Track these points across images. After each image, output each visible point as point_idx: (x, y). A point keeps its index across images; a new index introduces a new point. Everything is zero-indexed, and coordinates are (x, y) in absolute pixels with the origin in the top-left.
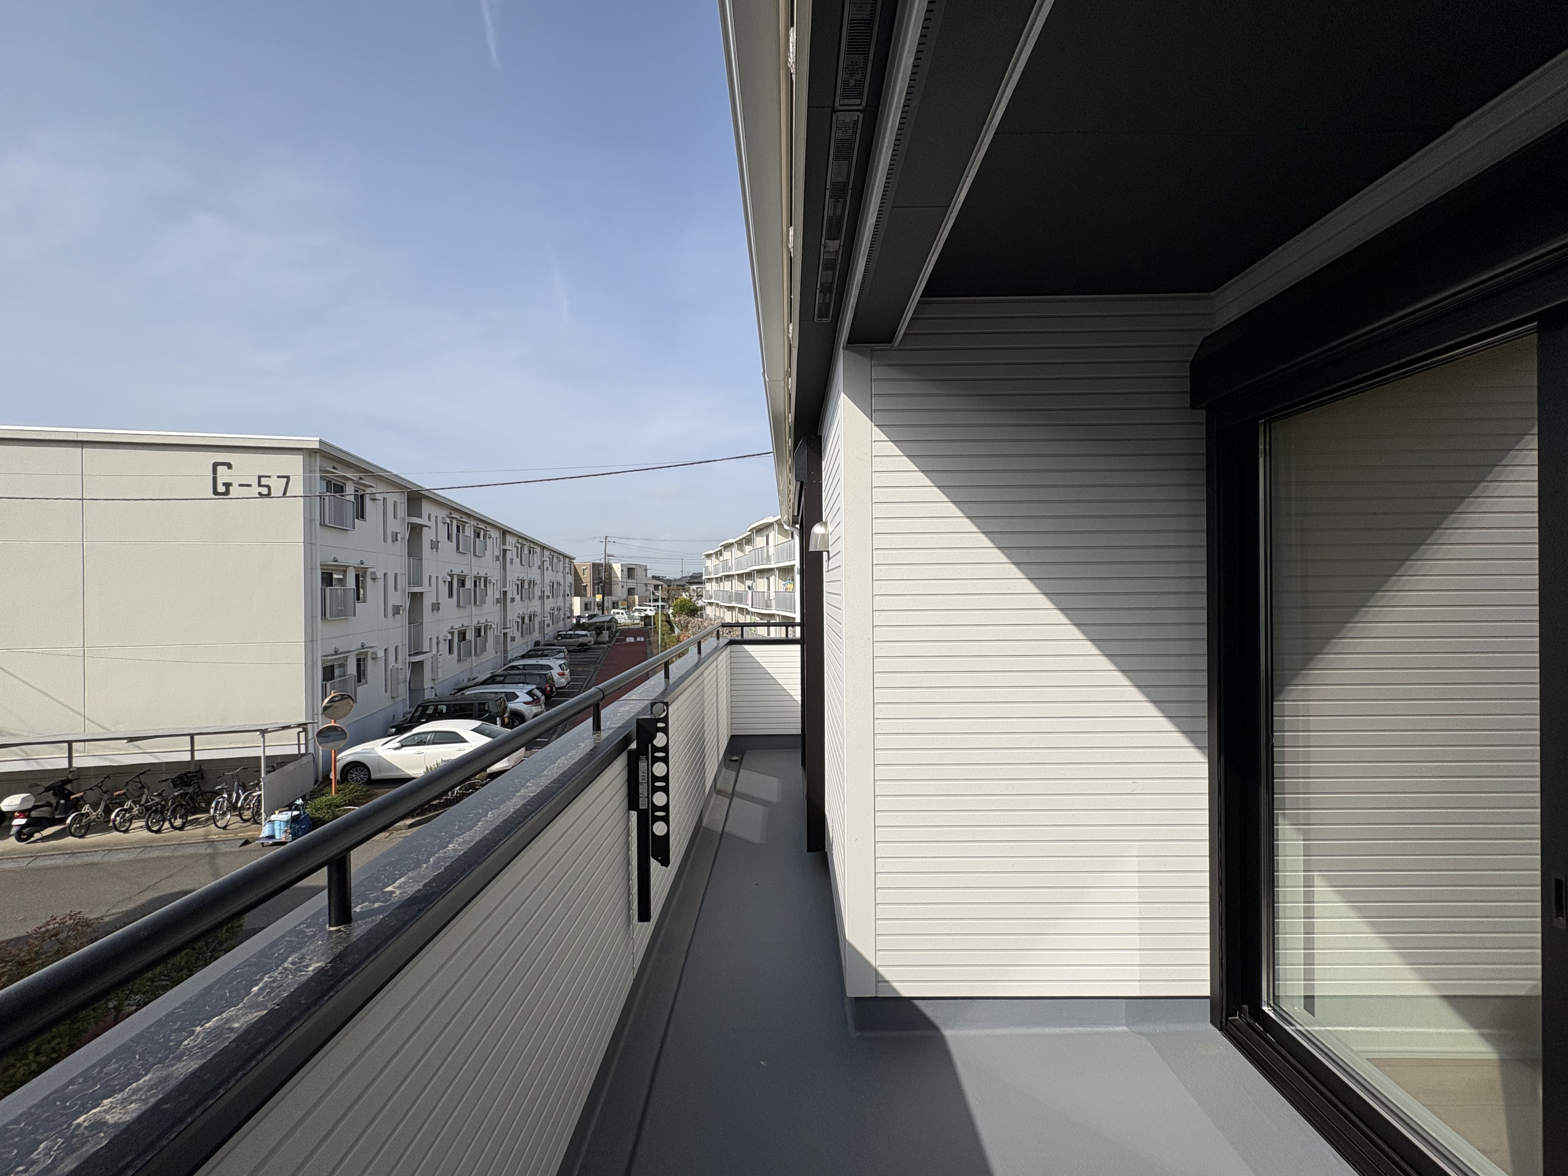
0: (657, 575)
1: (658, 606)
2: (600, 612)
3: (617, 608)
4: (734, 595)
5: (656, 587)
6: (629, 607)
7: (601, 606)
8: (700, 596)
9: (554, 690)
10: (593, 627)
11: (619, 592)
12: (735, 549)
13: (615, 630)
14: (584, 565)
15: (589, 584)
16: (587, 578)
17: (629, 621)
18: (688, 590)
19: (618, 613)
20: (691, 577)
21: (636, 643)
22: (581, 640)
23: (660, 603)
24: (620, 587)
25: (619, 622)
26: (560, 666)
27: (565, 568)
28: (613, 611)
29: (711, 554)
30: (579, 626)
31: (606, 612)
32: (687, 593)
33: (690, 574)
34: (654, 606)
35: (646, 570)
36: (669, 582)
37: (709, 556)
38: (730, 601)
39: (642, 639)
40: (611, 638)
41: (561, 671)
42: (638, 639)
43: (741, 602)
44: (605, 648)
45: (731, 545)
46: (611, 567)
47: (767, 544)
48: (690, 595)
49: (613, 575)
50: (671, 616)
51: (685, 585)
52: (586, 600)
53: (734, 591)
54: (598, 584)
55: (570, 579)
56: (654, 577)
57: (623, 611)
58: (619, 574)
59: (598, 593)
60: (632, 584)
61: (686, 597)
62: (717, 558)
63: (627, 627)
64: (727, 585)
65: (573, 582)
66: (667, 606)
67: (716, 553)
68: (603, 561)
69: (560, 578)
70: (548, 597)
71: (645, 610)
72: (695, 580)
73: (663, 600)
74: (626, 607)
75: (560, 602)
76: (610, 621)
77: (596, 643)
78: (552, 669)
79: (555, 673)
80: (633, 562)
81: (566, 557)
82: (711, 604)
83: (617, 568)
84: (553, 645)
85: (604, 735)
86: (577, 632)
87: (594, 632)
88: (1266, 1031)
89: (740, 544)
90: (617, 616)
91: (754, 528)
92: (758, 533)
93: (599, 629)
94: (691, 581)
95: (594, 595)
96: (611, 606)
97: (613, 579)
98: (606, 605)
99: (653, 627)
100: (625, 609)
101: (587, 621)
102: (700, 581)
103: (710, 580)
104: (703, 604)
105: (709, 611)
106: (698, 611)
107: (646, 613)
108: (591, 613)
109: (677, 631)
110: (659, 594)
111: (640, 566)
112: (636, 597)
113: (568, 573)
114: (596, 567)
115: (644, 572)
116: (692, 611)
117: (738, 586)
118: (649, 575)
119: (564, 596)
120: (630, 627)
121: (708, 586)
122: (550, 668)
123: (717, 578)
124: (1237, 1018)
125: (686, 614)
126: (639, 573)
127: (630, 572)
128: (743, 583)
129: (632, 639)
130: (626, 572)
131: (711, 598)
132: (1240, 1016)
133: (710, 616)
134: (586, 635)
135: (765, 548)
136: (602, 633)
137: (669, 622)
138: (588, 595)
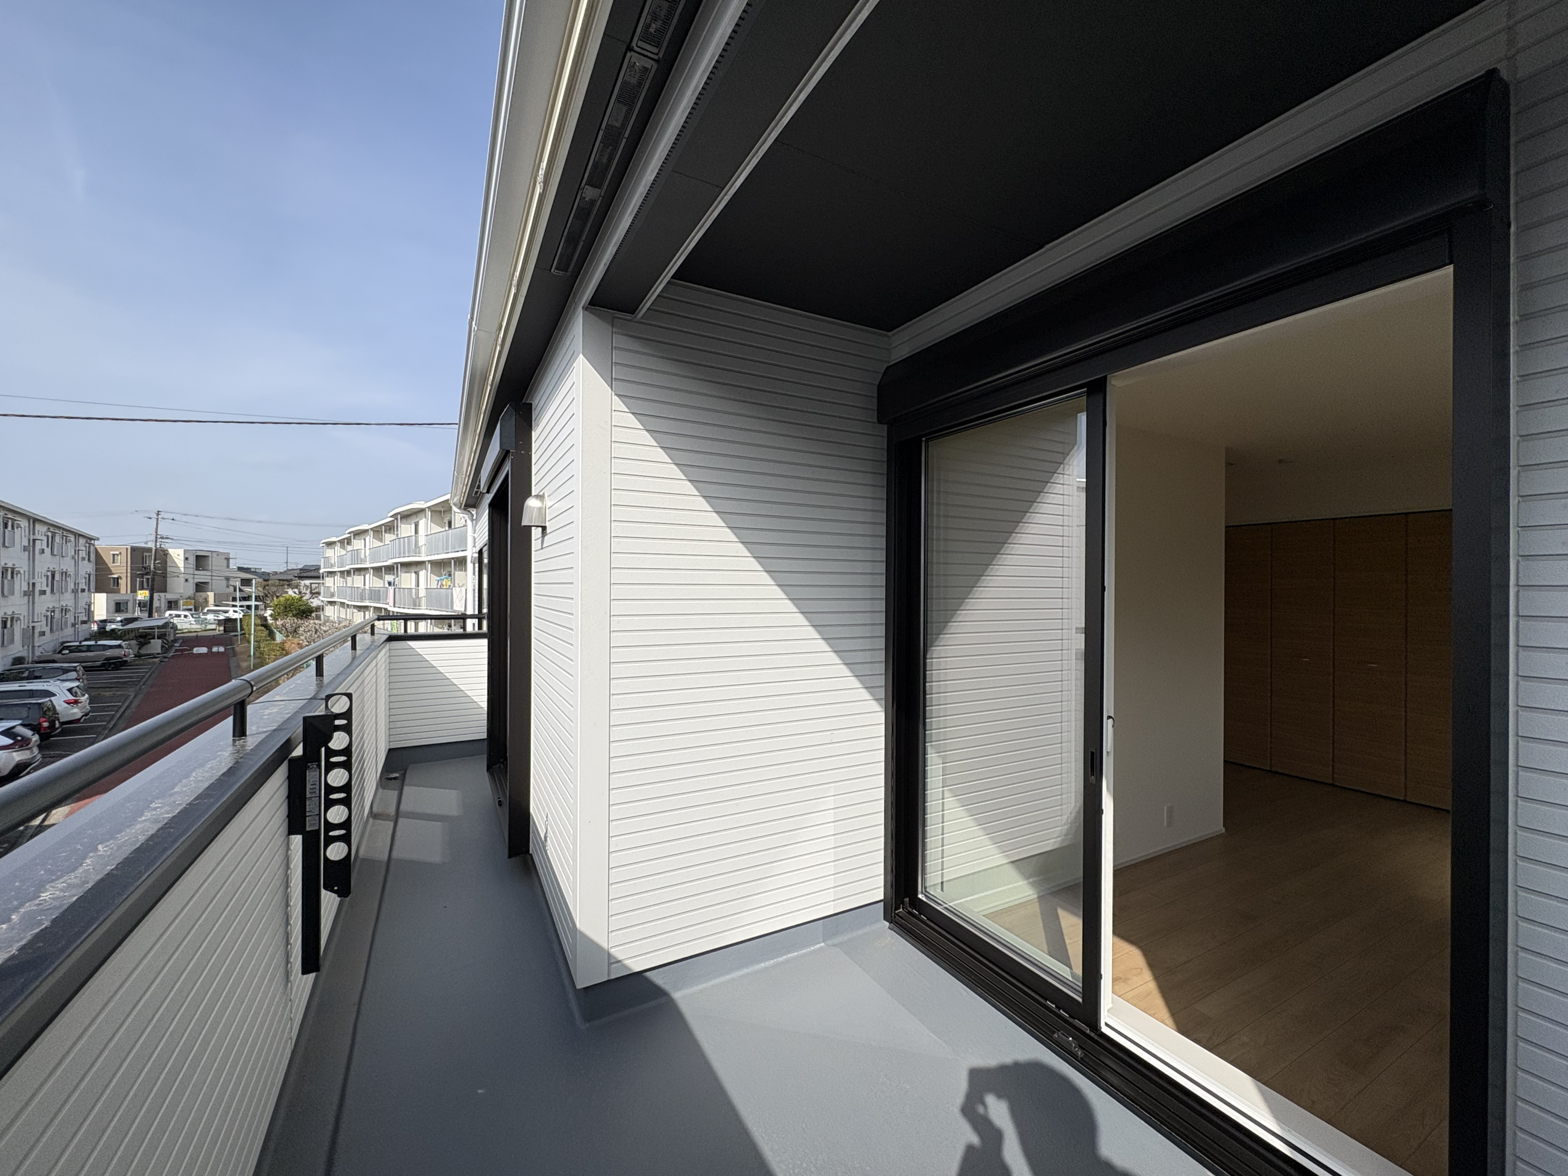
0: (245, 566)
1: (249, 607)
2: (146, 614)
3: (177, 609)
4: (367, 592)
5: (246, 582)
6: (197, 608)
7: (148, 607)
8: (315, 594)
9: (57, 725)
10: (132, 635)
11: (180, 587)
12: (369, 538)
13: (172, 638)
14: (116, 550)
15: (123, 576)
16: (120, 568)
17: (199, 626)
18: (297, 587)
19: (179, 616)
20: (301, 570)
21: (210, 653)
22: (109, 653)
23: (253, 603)
24: (183, 580)
25: (179, 627)
26: (70, 690)
27: (77, 552)
28: (168, 613)
29: (334, 543)
30: (103, 633)
31: (156, 615)
32: (296, 590)
33: (300, 567)
34: (241, 606)
35: (228, 559)
36: (266, 577)
37: (330, 544)
38: (362, 600)
39: (222, 649)
40: (165, 649)
41: (71, 697)
42: (215, 649)
43: (378, 601)
44: (154, 663)
45: (365, 531)
46: (165, 554)
47: (416, 532)
48: (300, 593)
49: (169, 564)
50: (269, 618)
51: (291, 580)
52: (117, 597)
53: (367, 587)
54: (142, 576)
55: (87, 567)
56: (240, 569)
57: (187, 613)
58: (180, 563)
59: (142, 588)
60: (202, 576)
61: (293, 595)
62: (343, 547)
63: (195, 634)
64: (357, 581)
65: (93, 573)
66: (263, 607)
67: (341, 542)
68: (151, 545)
69: (67, 565)
70: (43, 592)
71: (226, 612)
72: (305, 575)
73: (257, 598)
74: (192, 607)
75: (67, 600)
76: (166, 625)
77: (138, 656)
78: (54, 695)
79: (60, 702)
80: (203, 548)
81: (80, 535)
82: (332, 603)
83: (177, 555)
84: (54, 661)
85: (251, 741)
86: (100, 643)
87: (134, 642)
88: (920, 914)
89: (377, 532)
90: (175, 620)
91: (399, 513)
92: (404, 521)
93: (144, 637)
94: (302, 575)
95: (134, 591)
96: (164, 605)
97: (169, 569)
98: (156, 604)
99: (239, 633)
100: (191, 610)
101: (121, 628)
102: (317, 574)
103: (331, 574)
104: (320, 604)
105: (330, 612)
106: (312, 612)
107: (227, 615)
108: (129, 616)
109: (279, 638)
110: (252, 590)
111: (218, 554)
112: (211, 595)
113: (83, 559)
114: (137, 554)
115: (226, 561)
116: (304, 612)
117: (372, 582)
118: (233, 565)
119: (75, 591)
120: (199, 634)
121: (329, 581)
122: (50, 694)
123: (342, 572)
124: (901, 910)
125: (294, 616)
126: (215, 563)
127: (200, 561)
128: (381, 578)
129: (204, 650)
130: (192, 560)
131: (332, 595)
132: (903, 908)
133: (332, 618)
134: (120, 646)
135: (414, 537)
136: (150, 643)
137: (266, 626)
138: (123, 591)
